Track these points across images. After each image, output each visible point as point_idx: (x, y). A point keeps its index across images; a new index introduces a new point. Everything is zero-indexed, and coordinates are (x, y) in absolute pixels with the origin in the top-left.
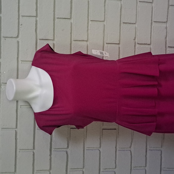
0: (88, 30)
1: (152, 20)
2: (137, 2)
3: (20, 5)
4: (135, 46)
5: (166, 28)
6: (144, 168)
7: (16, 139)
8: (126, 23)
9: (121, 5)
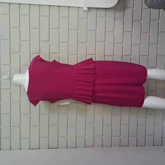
0: (59, 47)
1: (96, 41)
2: (87, 30)
3: (21, 34)
4: (86, 56)
5: (105, 44)
6: (93, 124)
7: (20, 108)
8: (81, 43)
9: (78, 32)
